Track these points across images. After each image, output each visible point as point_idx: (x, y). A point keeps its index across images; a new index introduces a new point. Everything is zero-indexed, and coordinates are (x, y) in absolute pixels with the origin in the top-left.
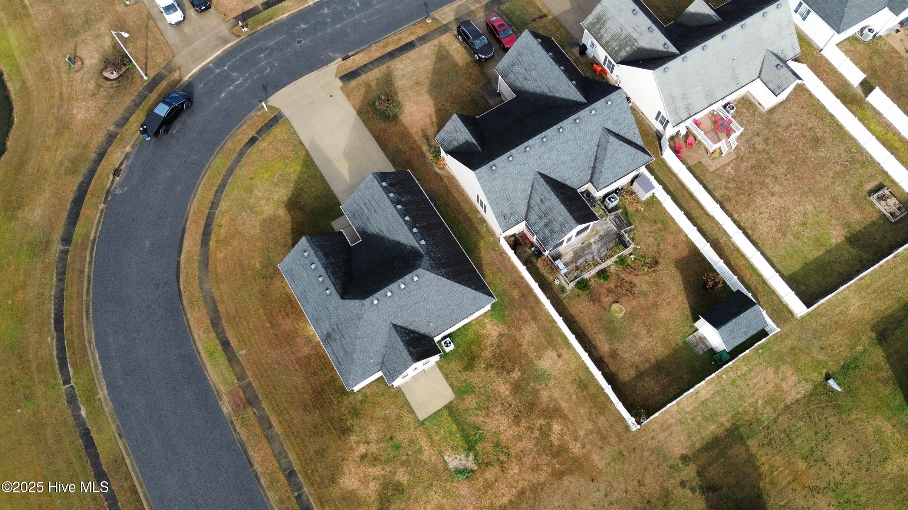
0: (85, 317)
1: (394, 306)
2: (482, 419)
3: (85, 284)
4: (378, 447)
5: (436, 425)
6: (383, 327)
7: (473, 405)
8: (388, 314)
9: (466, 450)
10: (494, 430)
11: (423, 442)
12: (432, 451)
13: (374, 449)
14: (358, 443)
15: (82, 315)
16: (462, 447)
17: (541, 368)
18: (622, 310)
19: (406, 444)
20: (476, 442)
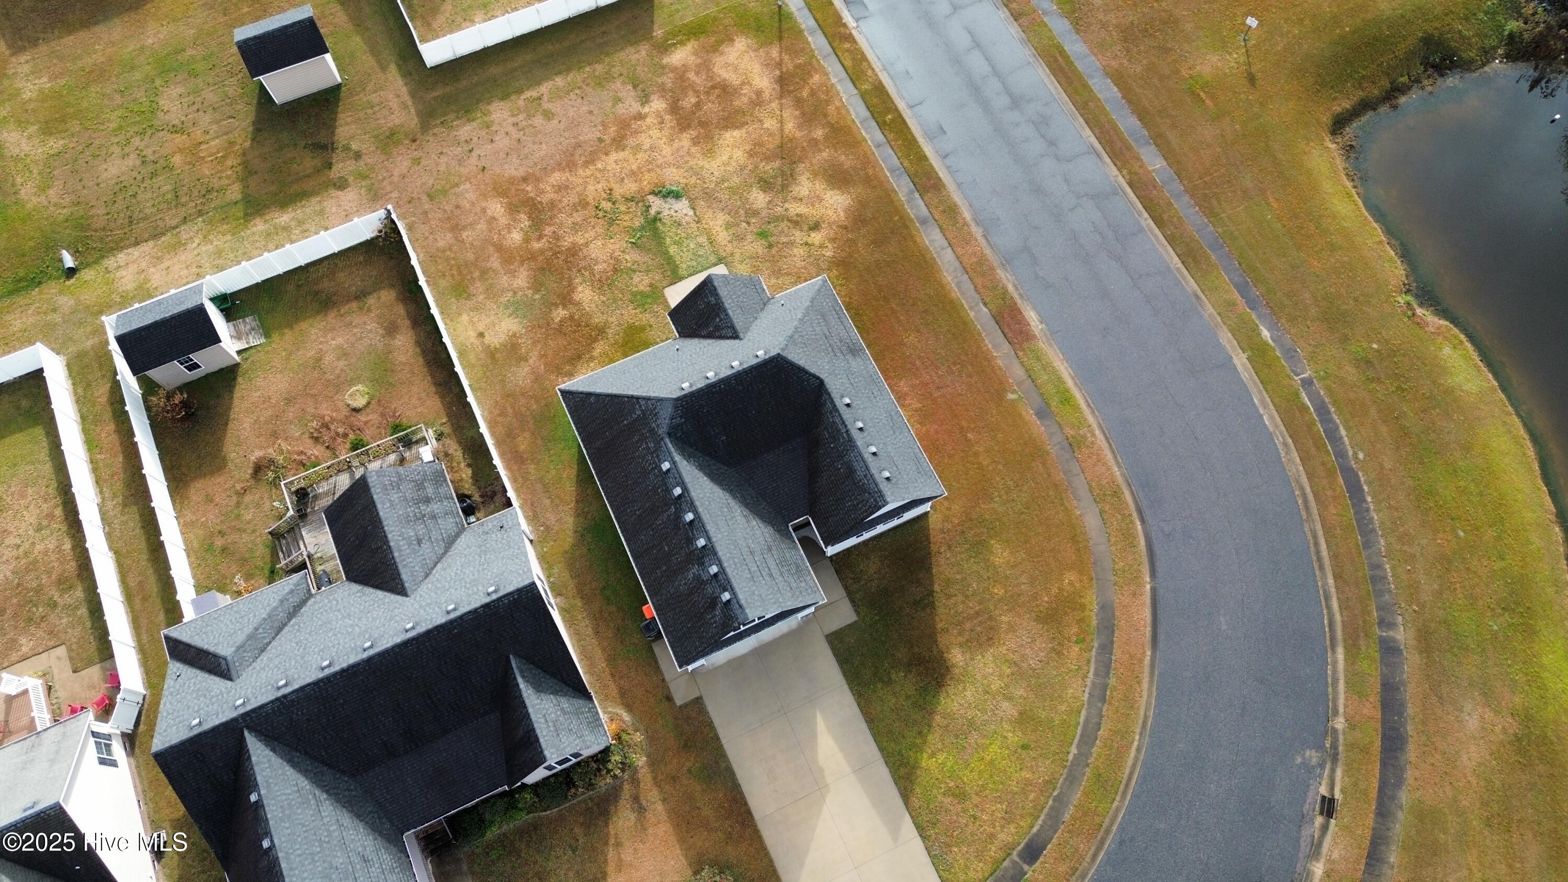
0: (1308, 490)
2: (627, 257)
3: (1325, 553)
4: (792, 238)
5: (701, 256)
6: (757, 332)
7: (636, 278)
9: (660, 220)
10: (612, 241)
11: (723, 236)
12: (711, 223)
13: (798, 236)
14: (822, 246)
15: (1315, 495)
16: (664, 224)
17: (516, 320)
18: (351, 395)
19: (750, 238)
20: (642, 228)
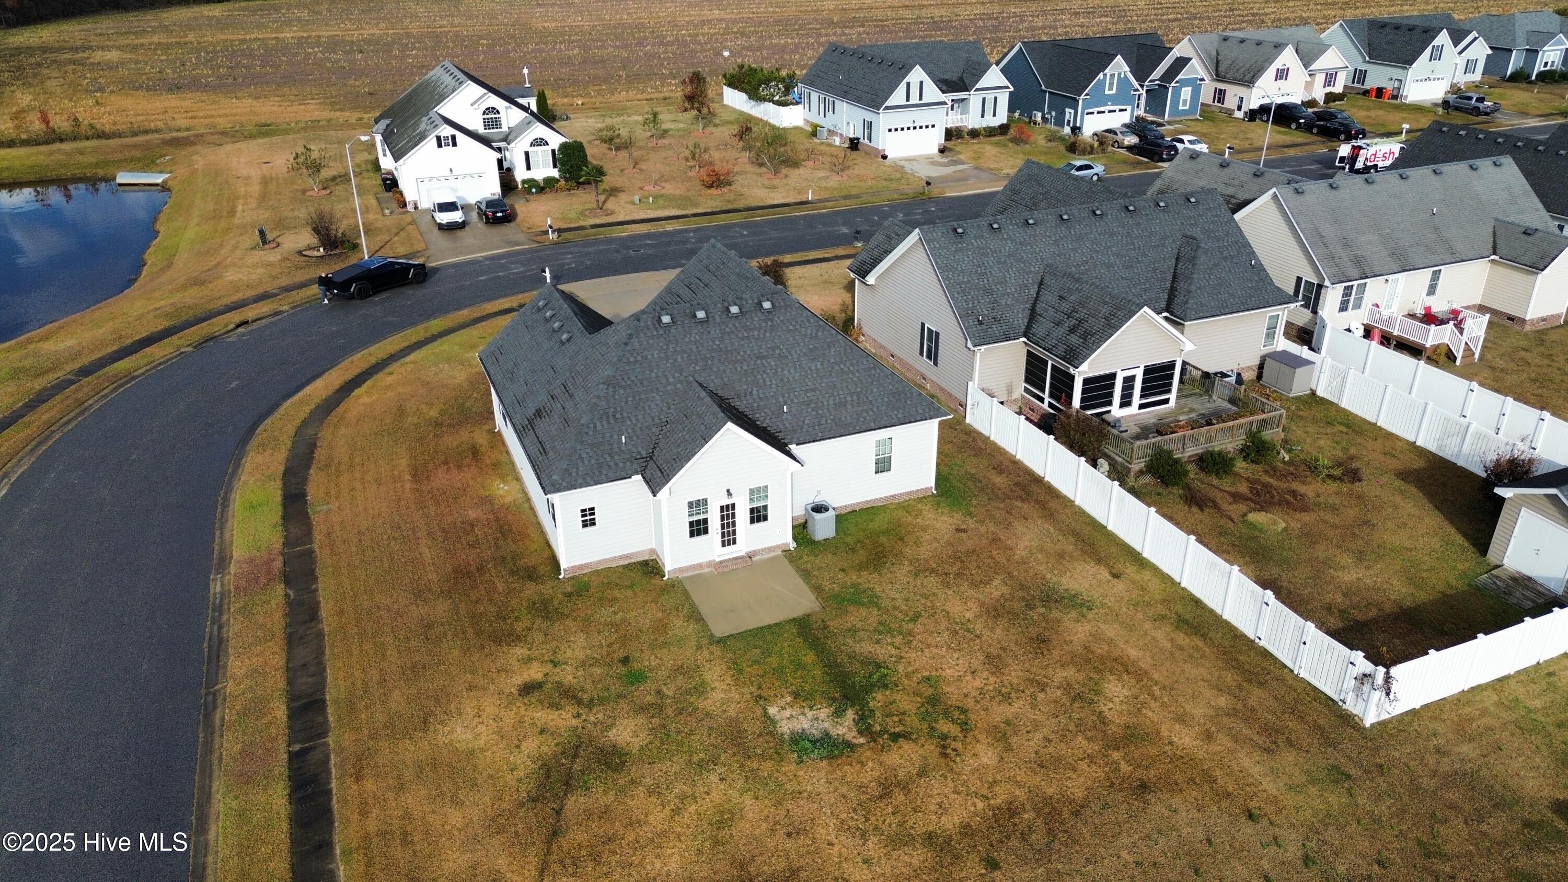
1: (705, 345)
2: (893, 651)
4: (581, 673)
5: (758, 648)
6: (671, 380)
7: (871, 624)
8: (689, 356)
9: (834, 700)
10: (925, 674)
11: (714, 674)
12: (734, 694)
14: (527, 660)
16: (825, 695)
17: (1066, 587)
19: (663, 673)
